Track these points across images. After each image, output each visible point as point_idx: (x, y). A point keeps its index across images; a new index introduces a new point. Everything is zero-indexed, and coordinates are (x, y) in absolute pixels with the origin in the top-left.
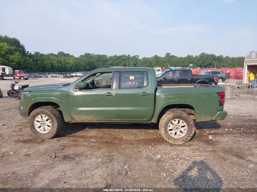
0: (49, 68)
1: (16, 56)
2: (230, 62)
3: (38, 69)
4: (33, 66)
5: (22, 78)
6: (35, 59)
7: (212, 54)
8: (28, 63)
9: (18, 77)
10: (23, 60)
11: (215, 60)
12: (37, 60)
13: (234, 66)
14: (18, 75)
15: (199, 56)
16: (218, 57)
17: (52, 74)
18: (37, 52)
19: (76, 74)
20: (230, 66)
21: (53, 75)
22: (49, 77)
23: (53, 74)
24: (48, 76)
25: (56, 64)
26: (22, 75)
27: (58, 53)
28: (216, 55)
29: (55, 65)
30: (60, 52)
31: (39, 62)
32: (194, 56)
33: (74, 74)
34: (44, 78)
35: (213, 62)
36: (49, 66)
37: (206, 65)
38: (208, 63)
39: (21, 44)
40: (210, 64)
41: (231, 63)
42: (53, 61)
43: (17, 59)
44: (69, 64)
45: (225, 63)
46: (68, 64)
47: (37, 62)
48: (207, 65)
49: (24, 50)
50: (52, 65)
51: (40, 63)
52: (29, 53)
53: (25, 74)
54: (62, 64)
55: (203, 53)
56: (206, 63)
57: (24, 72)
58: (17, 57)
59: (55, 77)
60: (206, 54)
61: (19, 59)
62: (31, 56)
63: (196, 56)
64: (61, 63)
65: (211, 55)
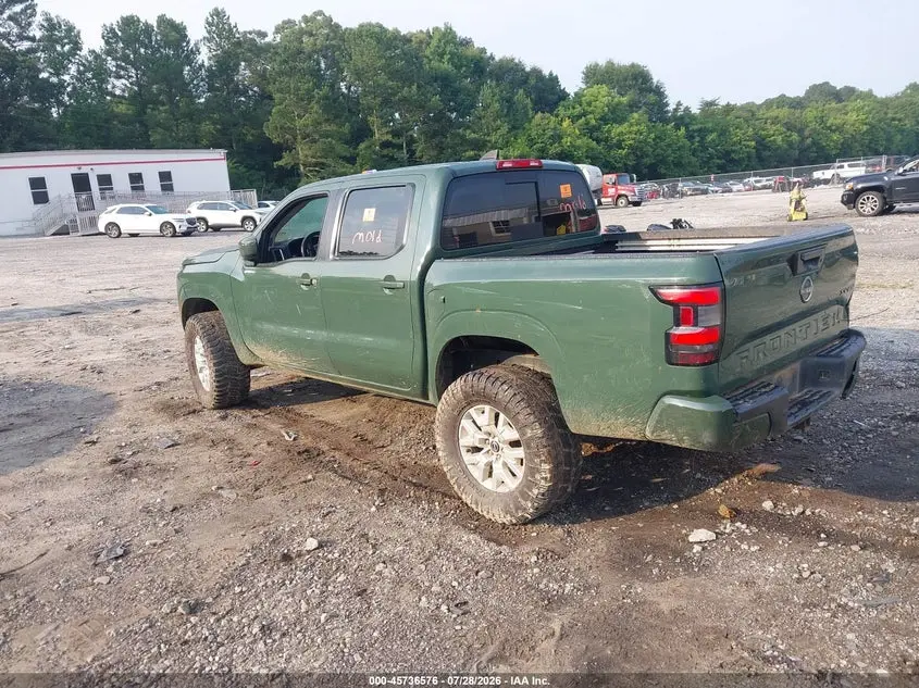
0: (749, 157)
1: (632, 125)
3: (707, 162)
4: (686, 153)
5: (622, 201)
6: (695, 127)
8: (669, 145)
9: (610, 200)
10: (652, 135)
12: (703, 132)
14: (612, 191)
17: (752, 179)
18: (709, 100)
19: (839, 171)
21: (756, 182)
22: (739, 191)
23: (758, 178)
24: (735, 188)
25: (780, 138)
26: (623, 192)
27: (808, 92)
29: (775, 141)
30: (815, 85)
31: (710, 138)
33: (828, 174)
34: (719, 196)
36: (748, 146)
39: (655, 81)
42: (768, 126)
43: (634, 136)
44: (839, 129)
46: (834, 131)
47: (703, 139)
49: (661, 100)
50: (762, 144)
51: (713, 141)
52: (682, 108)
53: (630, 187)
54: (807, 133)
57: (632, 180)
58: (635, 128)
59: (765, 187)
61: (641, 134)
62: (683, 119)
64: (800, 131)
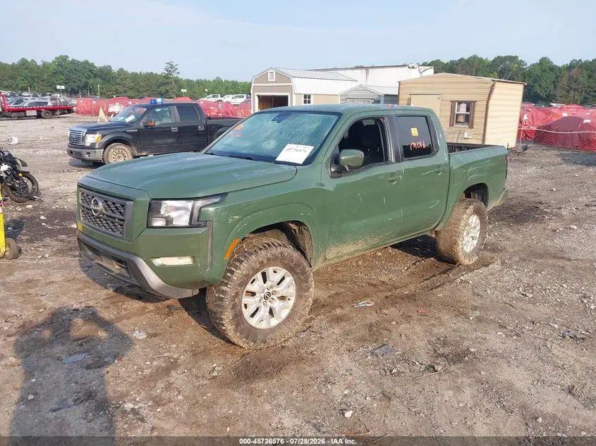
2: (129, 83)
7: (86, 62)
11: (95, 76)
13: (139, 92)
15: (54, 62)
16: (101, 70)
20: (131, 93)
28: (95, 65)
32: (39, 63)
35: (91, 81)
37: (76, 88)
38: (78, 83)
40: (86, 86)
41: (133, 85)
45: (119, 84)
48: (78, 87)
55: (61, 57)
56: (74, 82)
60: (70, 59)
63: (44, 64)
65: (83, 63)
